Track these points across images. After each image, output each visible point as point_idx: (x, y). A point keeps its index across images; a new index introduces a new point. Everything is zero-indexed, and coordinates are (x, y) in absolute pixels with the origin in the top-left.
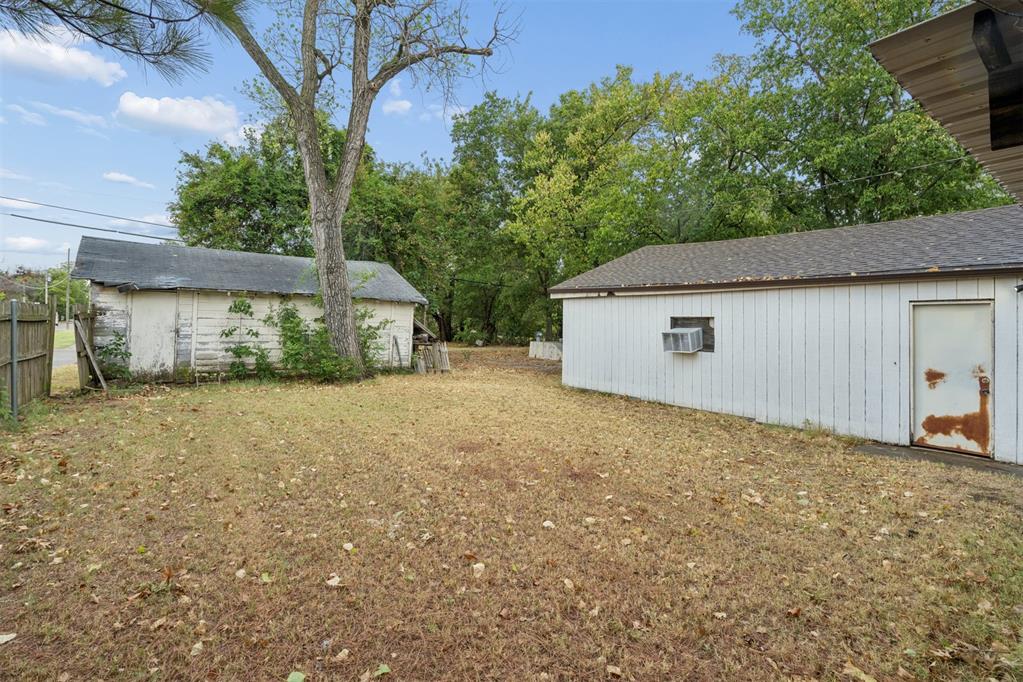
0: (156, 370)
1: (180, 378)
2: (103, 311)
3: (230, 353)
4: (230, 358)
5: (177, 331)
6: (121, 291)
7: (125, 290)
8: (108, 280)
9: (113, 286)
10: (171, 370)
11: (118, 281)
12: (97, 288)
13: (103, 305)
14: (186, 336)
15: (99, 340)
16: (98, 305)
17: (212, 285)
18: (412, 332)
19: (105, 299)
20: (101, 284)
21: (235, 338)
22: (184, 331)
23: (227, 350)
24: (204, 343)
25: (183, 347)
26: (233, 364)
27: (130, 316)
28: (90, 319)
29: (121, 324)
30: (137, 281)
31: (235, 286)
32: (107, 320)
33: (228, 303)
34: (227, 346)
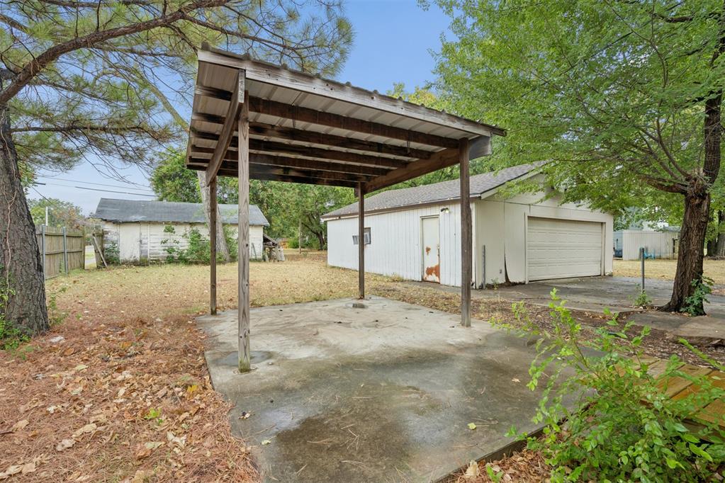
0: (132, 259)
1: (142, 263)
2: (107, 233)
3: (166, 251)
4: (166, 254)
5: (141, 241)
6: (114, 223)
7: (116, 223)
8: (109, 218)
9: (110, 221)
10: (138, 260)
11: (113, 219)
12: (104, 222)
13: (107, 230)
14: (145, 244)
15: (106, 246)
16: (105, 230)
17: (156, 219)
18: (262, 240)
19: (108, 227)
20: (106, 220)
21: (168, 244)
22: (144, 241)
23: (164, 250)
24: (153, 247)
25: (143, 249)
26: (168, 257)
27: (119, 234)
28: (102, 235)
29: (115, 238)
30: (121, 219)
31: (166, 220)
32: (109, 236)
33: (163, 228)
34: (164, 248)
